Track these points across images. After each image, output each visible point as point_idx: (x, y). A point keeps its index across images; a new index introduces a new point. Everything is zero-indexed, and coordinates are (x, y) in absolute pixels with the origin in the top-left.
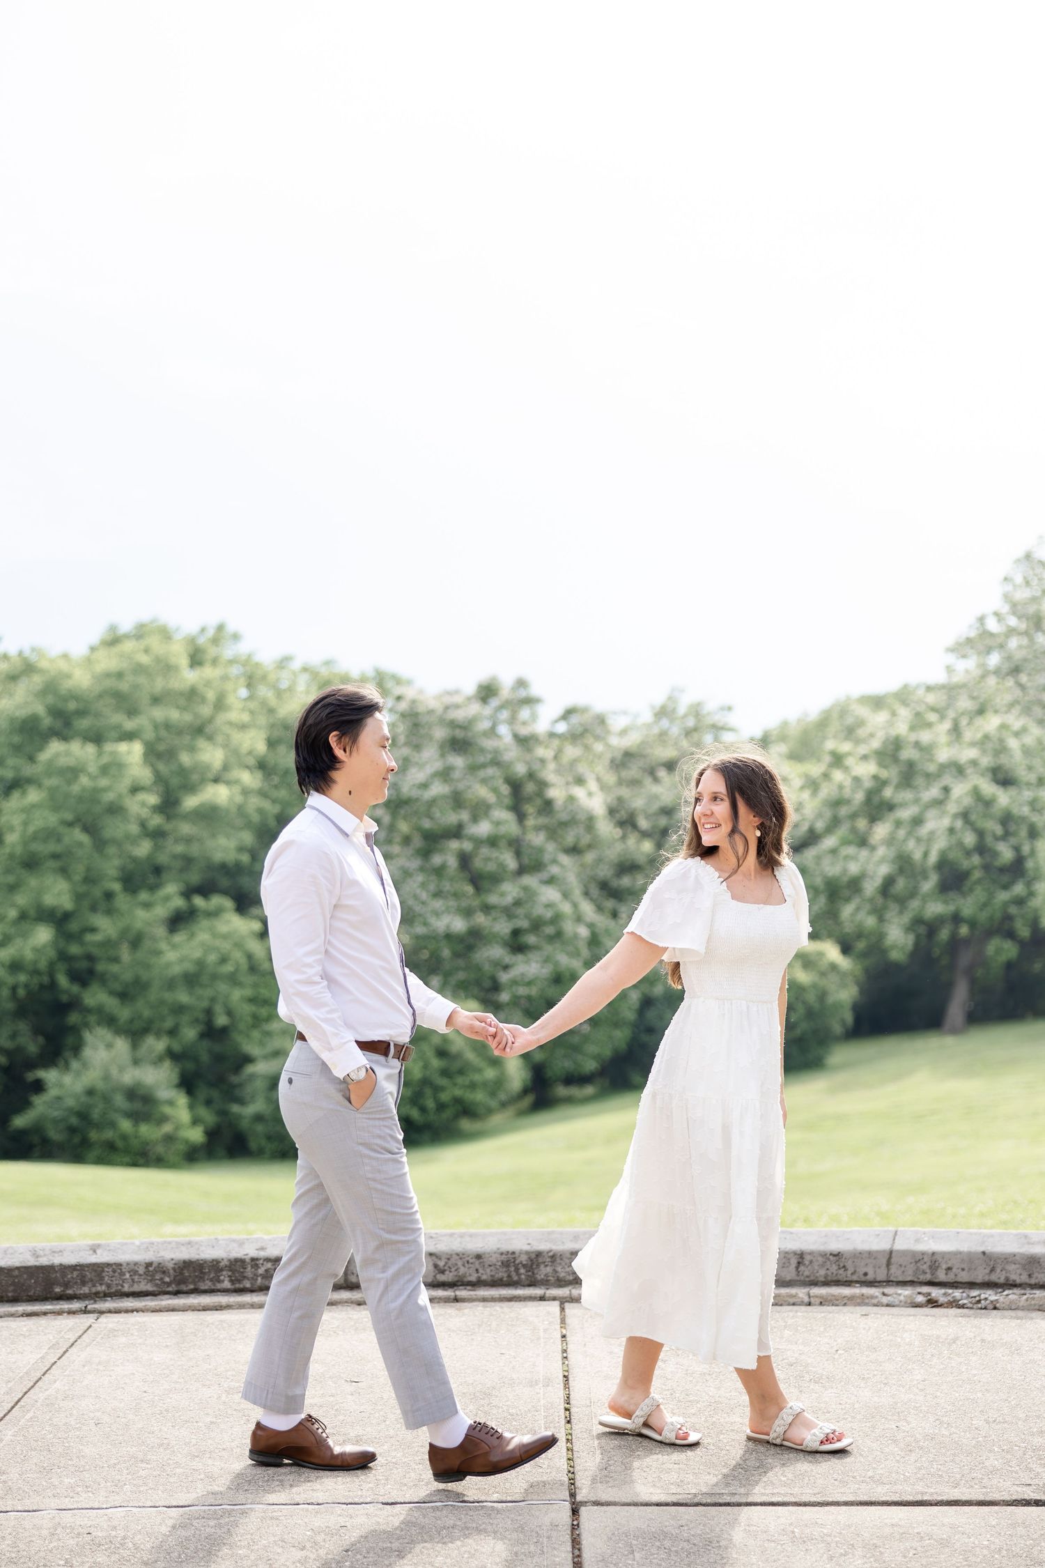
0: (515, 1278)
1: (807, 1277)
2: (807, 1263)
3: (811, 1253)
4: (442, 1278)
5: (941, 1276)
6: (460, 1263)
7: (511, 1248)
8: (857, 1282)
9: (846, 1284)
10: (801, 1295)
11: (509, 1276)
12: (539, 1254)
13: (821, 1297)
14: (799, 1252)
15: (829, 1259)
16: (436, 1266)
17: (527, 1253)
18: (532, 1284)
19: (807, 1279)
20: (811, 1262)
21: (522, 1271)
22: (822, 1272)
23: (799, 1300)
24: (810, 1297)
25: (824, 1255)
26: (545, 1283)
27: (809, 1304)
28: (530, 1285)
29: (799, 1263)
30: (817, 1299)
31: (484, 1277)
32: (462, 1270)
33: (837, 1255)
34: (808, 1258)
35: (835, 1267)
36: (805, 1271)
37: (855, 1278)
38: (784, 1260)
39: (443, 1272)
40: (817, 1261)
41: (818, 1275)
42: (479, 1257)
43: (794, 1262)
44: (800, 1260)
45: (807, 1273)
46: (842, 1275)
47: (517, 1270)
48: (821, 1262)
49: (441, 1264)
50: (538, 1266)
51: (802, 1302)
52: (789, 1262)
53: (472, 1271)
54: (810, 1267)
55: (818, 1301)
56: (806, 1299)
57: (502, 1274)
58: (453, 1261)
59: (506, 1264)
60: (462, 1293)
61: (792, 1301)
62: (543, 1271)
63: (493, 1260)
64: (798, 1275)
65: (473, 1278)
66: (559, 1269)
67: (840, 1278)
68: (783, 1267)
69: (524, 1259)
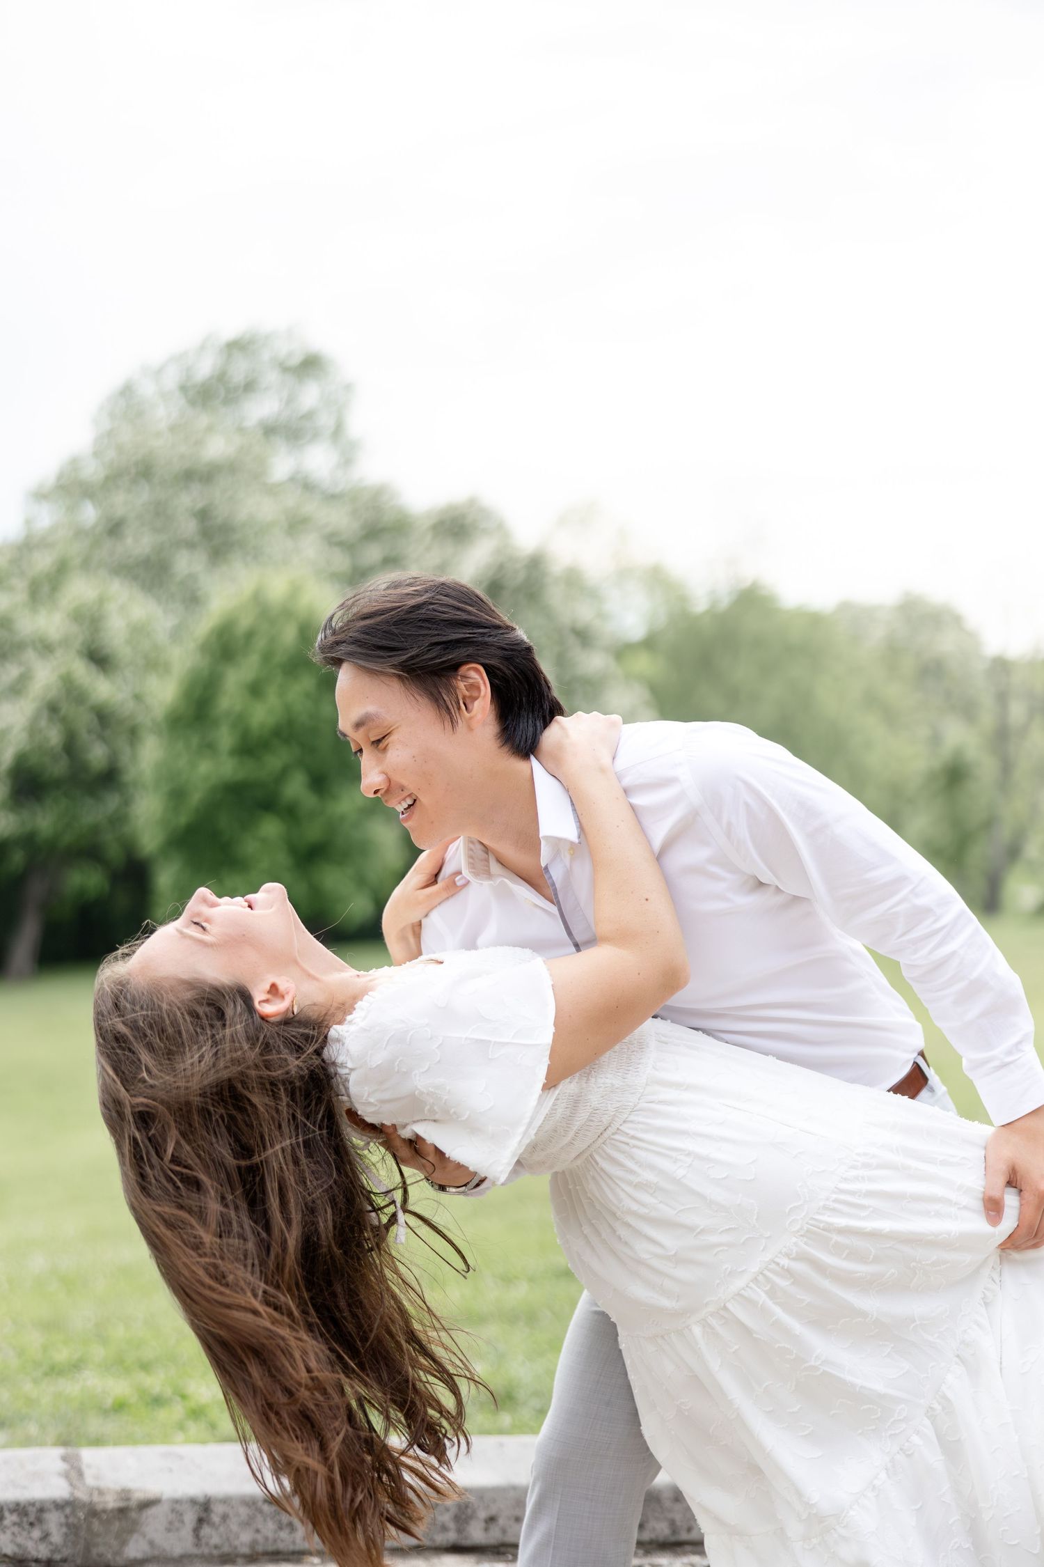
1: (216, 1547)
2: (216, 1519)
3: (226, 1501)
5: (477, 1534)
9: (291, 1557)
14: (201, 1499)
15: (261, 1511)
19: (215, 1552)
20: (225, 1517)
22: (245, 1537)
25: (253, 1505)
29: (201, 1521)
34: (218, 1509)
35: (271, 1527)
36: (213, 1537)
38: (170, 1517)
40: (238, 1515)
41: (236, 1543)
43: (190, 1518)
44: (204, 1515)
45: (215, 1540)
46: (286, 1541)
48: (244, 1517)
52: (183, 1522)
54: (222, 1529)
64: (197, 1545)
67: (281, 1546)
68: (169, 1530)
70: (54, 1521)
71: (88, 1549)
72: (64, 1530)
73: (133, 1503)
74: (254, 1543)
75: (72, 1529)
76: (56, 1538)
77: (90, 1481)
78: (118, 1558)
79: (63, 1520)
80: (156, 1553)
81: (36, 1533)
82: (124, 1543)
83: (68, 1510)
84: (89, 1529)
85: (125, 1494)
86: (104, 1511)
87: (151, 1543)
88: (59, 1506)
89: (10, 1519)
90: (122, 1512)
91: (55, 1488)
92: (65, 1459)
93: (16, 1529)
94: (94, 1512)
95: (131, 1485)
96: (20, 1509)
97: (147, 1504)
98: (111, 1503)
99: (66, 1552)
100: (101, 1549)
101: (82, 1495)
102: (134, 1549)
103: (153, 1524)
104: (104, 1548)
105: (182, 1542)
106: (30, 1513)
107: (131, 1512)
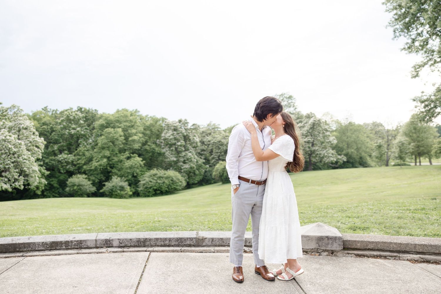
0: (140, 245)
4: (121, 245)
5: (248, 244)
6: (126, 242)
7: (139, 237)
8: (227, 245)
10: (212, 250)
11: (139, 244)
12: (146, 239)
16: (119, 242)
17: (143, 238)
18: (144, 246)
19: (214, 245)
20: (215, 240)
21: (142, 243)
22: (218, 243)
25: (219, 239)
26: (148, 246)
27: (214, 252)
28: (144, 247)
30: (216, 251)
31: (132, 245)
32: (126, 243)
33: (222, 239)
34: (214, 239)
35: (221, 242)
37: (226, 245)
38: (208, 240)
39: (121, 244)
42: (131, 240)
43: (211, 240)
45: (214, 243)
46: (223, 244)
47: (141, 243)
49: (121, 242)
50: (146, 242)
53: (129, 243)
56: (213, 251)
57: (137, 244)
58: (124, 241)
59: (138, 241)
60: (125, 249)
61: (210, 251)
62: (147, 243)
63: (135, 240)
65: (129, 245)
66: (151, 243)
67: (222, 244)
68: (208, 242)
69: (142, 240)
70: (194, 240)
71: (198, 244)
74: (219, 244)
75: (196, 241)
76: (194, 242)
77: (199, 235)
78: (202, 245)
80: (207, 245)
81: (192, 242)
84: (198, 241)
85: (203, 237)
87: (206, 243)
88: (195, 238)
89: (189, 240)
91: (195, 236)
92: (197, 233)
94: (199, 239)
96: (190, 238)
97: (206, 239)
98: (201, 238)
99: (196, 244)
101: (197, 237)
102: (204, 244)
103: (206, 241)
104: (200, 244)
105: (210, 243)
106: (191, 239)
107: (203, 239)
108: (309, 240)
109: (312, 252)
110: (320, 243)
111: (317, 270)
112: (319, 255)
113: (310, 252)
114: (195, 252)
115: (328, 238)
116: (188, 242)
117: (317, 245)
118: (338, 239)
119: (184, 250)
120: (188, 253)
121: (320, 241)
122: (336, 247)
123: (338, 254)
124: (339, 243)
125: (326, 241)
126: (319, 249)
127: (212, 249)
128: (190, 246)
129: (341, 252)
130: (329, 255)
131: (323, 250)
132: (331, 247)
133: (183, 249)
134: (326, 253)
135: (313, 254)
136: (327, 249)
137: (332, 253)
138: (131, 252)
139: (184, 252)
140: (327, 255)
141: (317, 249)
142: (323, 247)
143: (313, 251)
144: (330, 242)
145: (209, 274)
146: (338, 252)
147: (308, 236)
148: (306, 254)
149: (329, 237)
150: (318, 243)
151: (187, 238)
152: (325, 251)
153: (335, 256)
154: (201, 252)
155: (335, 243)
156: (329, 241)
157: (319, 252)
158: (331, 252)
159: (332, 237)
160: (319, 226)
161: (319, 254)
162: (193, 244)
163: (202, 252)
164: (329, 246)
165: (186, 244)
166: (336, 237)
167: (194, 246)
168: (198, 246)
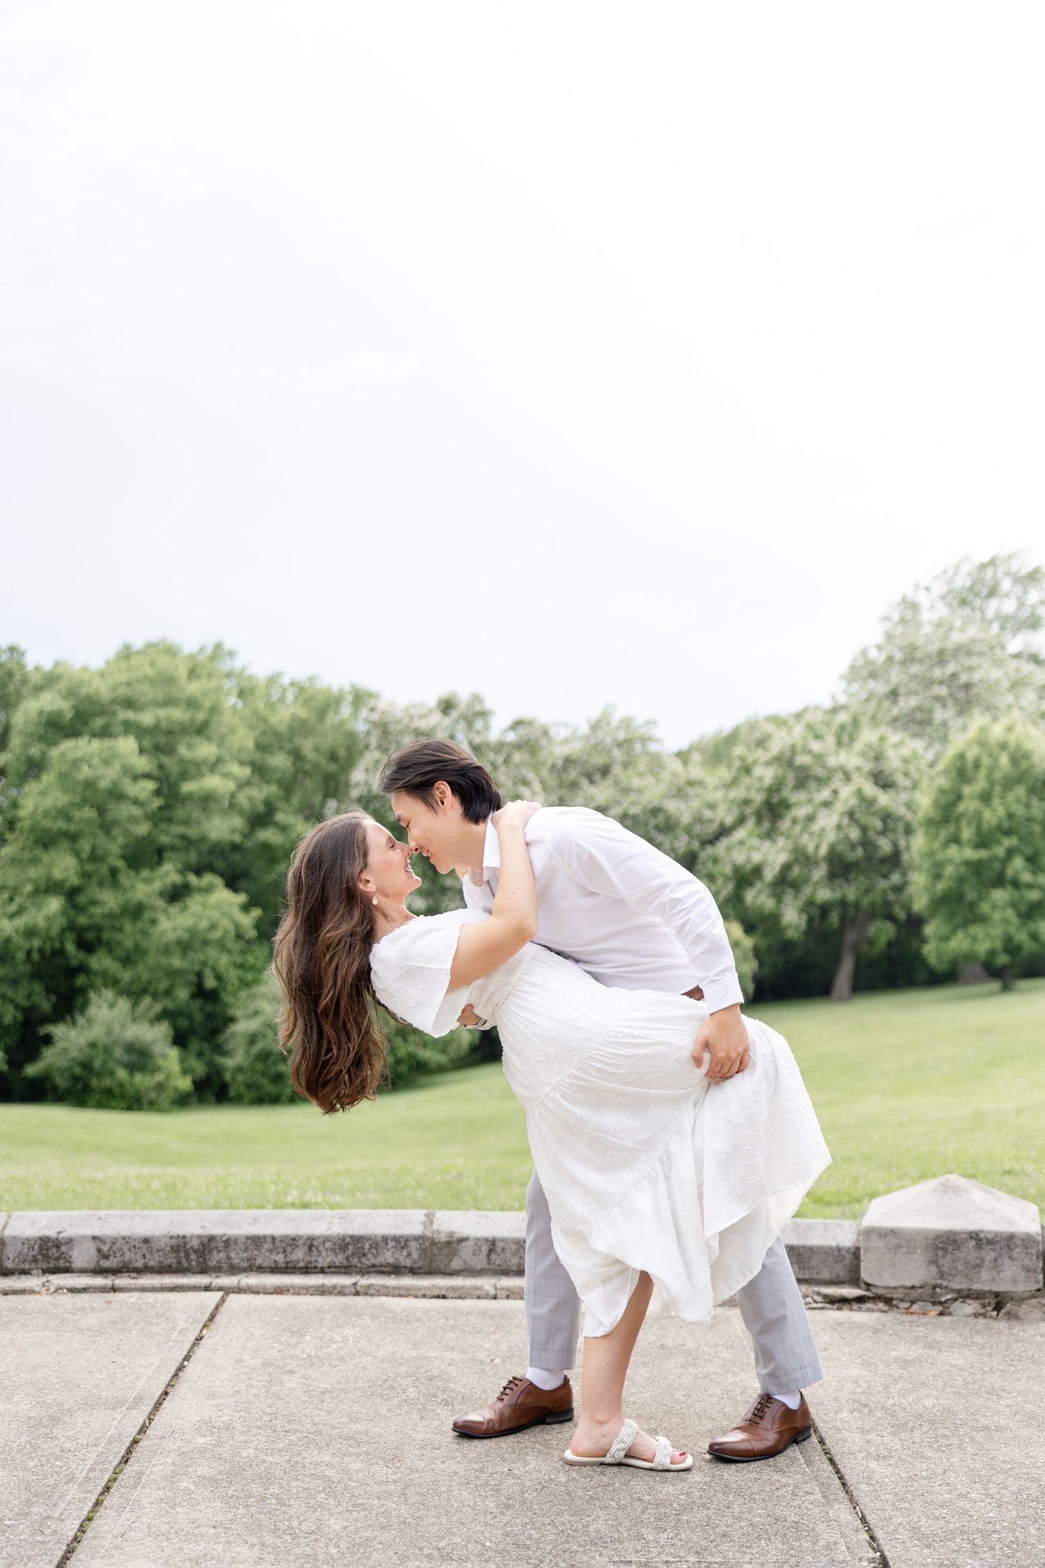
0: (185, 1264)
1: (499, 1265)
2: (499, 1250)
3: (503, 1240)
4: (105, 1264)
6: (125, 1248)
7: (181, 1232)
10: (487, 1287)
11: (179, 1263)
12: (212, 1238)
13: (508, 1289)
14: (490, 1239)
16: (99, 1251)
17: (199, 1237)
18: (203, 1271)
19: (498, 1268)
20: (503, 1250)
21: (193, 1257)
22: (514, 1261)
23: (485, 1293)
24: (496, 1289)
26: (218, 1270)
27: (495, 1297)
28: (200, 1273)
29: (490, 1250)
30: (503, 1292)
31: (151, 1263)
32: (128, 1256)
34: (500, 1245)
36: (497, 1260)
38: (474, 1248)
39: (107, 1257)
40: (510, 1248)
41: (510, 1264)
42: (146, 1241)
43: (485, 1249)
44: (492, 1248)
45: (498, 1262)
47: (187, 1256)
48: (514, 1250)
49: (105, 1248)
50: (210, 1251)
51: (488, 1294)
52: (481, 1250)
53: (139, 1256)
54: (502, 1255)
55: (505, 1293)
56: (492, 1292)
57: (171, 1260)
58: (118, 1245)
59: (175, 1249)
60: (122, 1281)
61: (476, 1293)
62: (216, 1258)
63: (162, 1244)
64: (489, 1264)
65: (140, 1264)
66: (233, 1255)
68: (474, 1255)
69: (195, 1243)
70: (414, 1246)
71: (431, 1263)
72: (419, 1251)
73: (454, 1239)
75: (423, 1251)
76: (415, 1255)
77: (435, 1227)
78: (447, 1269)
79: (418, 1246)
80: (467, 1266)
81: (405, 1253)
82: (450, 1261)
83: (421, 1241)
84: (431, 1252)
85: (451, 1234)
86: (439, 1242)
87: (464, 1261)
88: (417, 1238)
89: (391, 1244)
90: (449, 1243)
91: (417, 1230)
92: (426, 1215)
93: (394, 1250)
94: (433, 1243)
95: (456, 1230)
96: (396, 1239)
97: (463, 1240)
98: (443, 1238)
99: (420, 1264)
100: (438, 1263)
101: (428, 1234)
102: (456, 1264)
103: (466, 1251)
104: (440, 1263)
105: (480, 1262)
106: (401, 1242)
107: (453, 1244)
108: (899, 1246)
109: (913, 1302)
110: (946, 1262)
111: (905, 1363)
112: (941, 1314)
113: (902, 1300)
114: (416, 1297)
115: (977, 1238)
116: (388, 1257)
117: (934, 1269)
118: (1019, 1242)
119: (369, 1287)
120: (383, 1299)
121: (946, 1250)
122: (1015, 1281)
123: (1023, 1309)
124: (1027, 1262)
125: (969, 1249)
126: (940, 1286)
127: (487, 1283)
128: (396, 1270)
129: (1034, 1301)
130: (984, 1315)
131: (959, 1291)
132: (993, 1280)
133: (364, 1281)
134: (971, 1307)
135: (915, 1307)
136: (976, 1287)
137: (998, 1308)
138: (144, 1289)
139: (366, 1294)
140: (976, 1315)
141: (934, 1287)
142: (957, 1279)
143: (914, 1294)
144: (989, 1256)
145: (451, 1368)
146: (1021, 1299)
147: (893, 1232)
148: (885, 1308)
149: (982, 1236)
150: (934, 1262)
151: (385, 1239)
152: (968, 1296)
153: (1011, 1316)
154: (438, 1297)
155: (1007, 1262)
156: (983, 1253)
157: (940, 1303)
158: (993, 1302)
159: (996, 1234)
160: (947, 1188)
161: (939, 1308)
162: (408, 1263)
163: (444, 1297)
164: (985, 1275)
165: (378, 1261)
166: (1011, 1237)
167: (413, 1271)
168: (431, 1272)
